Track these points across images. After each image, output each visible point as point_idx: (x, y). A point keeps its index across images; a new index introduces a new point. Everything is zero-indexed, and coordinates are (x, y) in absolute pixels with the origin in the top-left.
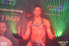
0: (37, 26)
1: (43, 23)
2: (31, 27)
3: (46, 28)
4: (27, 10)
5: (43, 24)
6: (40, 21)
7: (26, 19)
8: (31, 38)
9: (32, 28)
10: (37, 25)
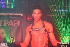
0: (37, 31)
1: (44, 27)
2: (30, 32)
3: (48, 33)
4: (27, 12)
5: (44, 29)
6: (41, 24)
7: (27, 23)
8: (31, 45)
9: (32, 33)
10: (37, 29)
